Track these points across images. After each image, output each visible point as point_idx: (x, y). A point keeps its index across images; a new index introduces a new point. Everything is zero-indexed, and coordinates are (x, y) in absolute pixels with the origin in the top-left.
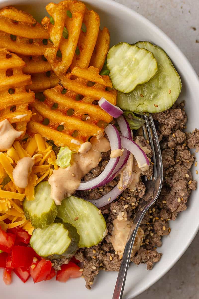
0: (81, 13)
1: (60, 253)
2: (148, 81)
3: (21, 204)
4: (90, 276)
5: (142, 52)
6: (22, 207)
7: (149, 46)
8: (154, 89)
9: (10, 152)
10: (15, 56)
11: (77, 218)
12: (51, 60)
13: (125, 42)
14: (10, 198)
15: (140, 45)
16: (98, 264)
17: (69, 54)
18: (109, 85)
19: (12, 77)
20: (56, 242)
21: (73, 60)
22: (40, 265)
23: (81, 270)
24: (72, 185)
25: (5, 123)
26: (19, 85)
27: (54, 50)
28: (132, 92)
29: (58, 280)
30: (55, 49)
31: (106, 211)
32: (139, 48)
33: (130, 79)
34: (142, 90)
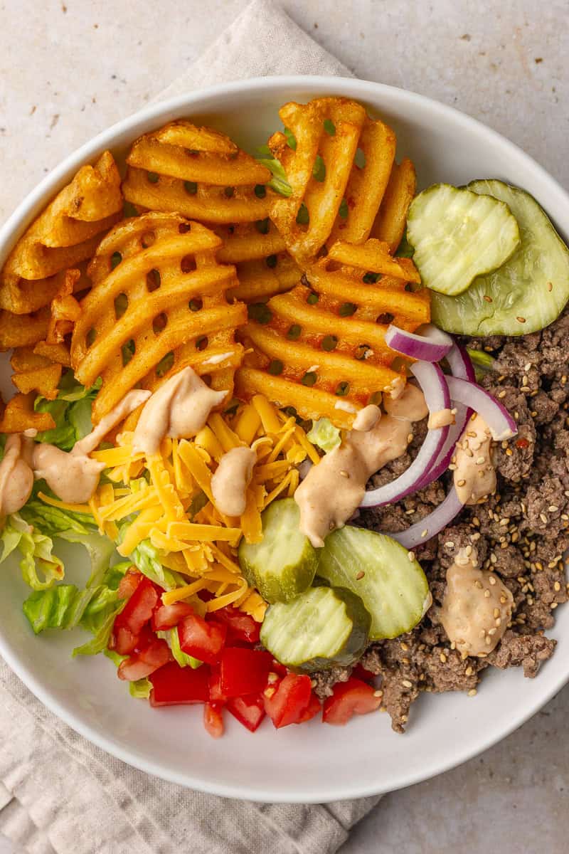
0: (355, 125)
1: (330, 654)
2: (498, 267)
3: (234, 553)
4: (400, 704)
5: (484, 202)
6: (237, 560)
7: (498, 189)
8: (514, 282)
9: (202, 438)
10: (198, 228)
11: (362, 575)
12: (284, 228)
13: (447, 183)
14: (209, 539)
15: (478, 188)
16: (415, 675)
17: (326, 216)
18: (413, 277)
19: (195, 273)
20: (319, 630)
21: (333, 229)
22: (286, 686)
23: (378, 694)
24: (348, 498)
25: (187, 377)
26: (212, 289)
27: (293, 204)
28: (465, 292)
29: (328, 722)
30: (294, 203)
31: (426, 555)
32: (477, 195)
33: (459, 264)
34: (489, 287)
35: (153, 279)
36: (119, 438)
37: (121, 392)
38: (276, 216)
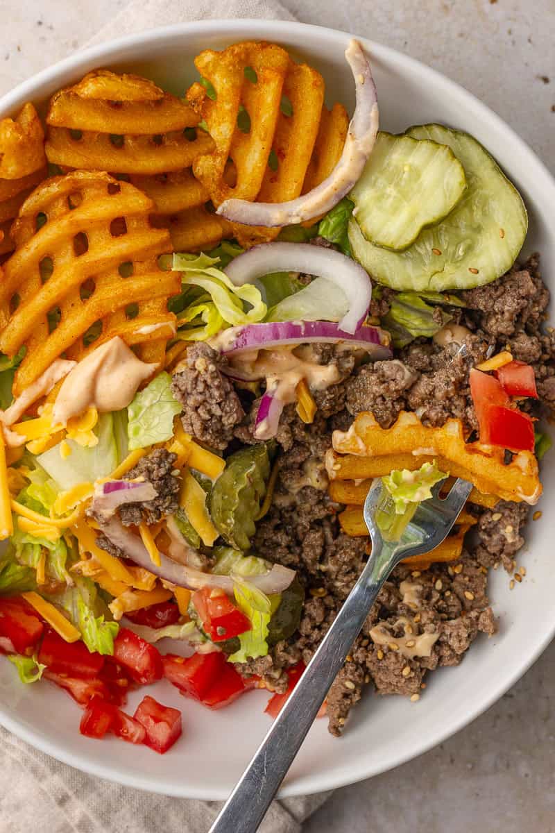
0: (278, 70)
2: (446, 214)
4: (340, 705)
5: (425, 147)
7: (437, 133)
8: (464, 232)
10: (128, 188)
12: (210, 185)
15: (416, 134)
16: (359, 676)
17: (254, 169)
19: (125, 238)
21: (263, 184)
25: (115, 347)
26: (143, 255)
27: (218, 160)
28: (411, 246)
30: (220, 158)
32: (416, 140)
33: (404, 215)
34: (437, 238)
35: (81, 243)
36: (40, 410)
37: (44, 363)
38: (201, 173)
